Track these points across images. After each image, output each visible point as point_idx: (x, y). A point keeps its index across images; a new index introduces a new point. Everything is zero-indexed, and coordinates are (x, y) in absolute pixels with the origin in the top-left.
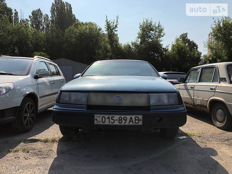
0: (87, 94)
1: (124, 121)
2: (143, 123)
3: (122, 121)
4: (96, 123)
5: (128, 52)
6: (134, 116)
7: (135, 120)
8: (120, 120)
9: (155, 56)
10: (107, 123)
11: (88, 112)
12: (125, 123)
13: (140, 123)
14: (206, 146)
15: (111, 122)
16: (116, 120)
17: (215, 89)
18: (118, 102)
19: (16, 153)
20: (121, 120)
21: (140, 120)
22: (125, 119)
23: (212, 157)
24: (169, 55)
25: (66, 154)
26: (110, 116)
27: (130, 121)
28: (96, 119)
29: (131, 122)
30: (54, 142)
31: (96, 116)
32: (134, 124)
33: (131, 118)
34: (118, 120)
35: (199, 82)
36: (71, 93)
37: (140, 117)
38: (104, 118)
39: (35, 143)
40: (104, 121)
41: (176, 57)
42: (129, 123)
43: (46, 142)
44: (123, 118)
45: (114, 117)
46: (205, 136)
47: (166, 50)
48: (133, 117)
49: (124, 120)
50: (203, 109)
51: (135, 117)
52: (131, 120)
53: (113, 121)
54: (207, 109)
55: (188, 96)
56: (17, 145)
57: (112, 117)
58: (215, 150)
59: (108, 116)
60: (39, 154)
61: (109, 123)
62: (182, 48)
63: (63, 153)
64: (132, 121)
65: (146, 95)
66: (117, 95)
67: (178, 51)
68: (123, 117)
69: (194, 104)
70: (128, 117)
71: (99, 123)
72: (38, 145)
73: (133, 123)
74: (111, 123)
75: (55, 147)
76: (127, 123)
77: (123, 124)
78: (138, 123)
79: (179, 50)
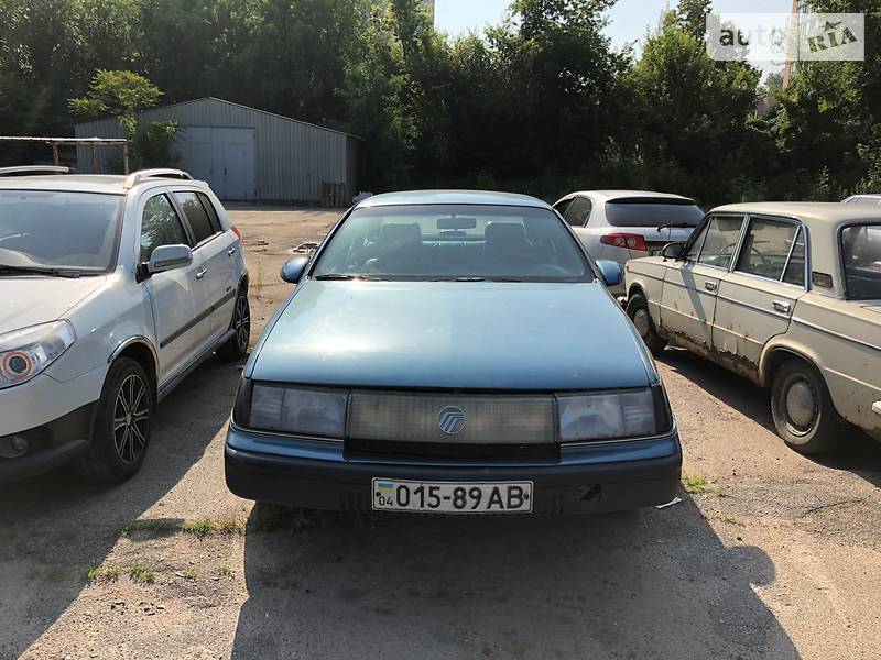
0: (344, 397)
1: (471, 502)
2: (535, 504)
3: (464, 502)
4: (377, 504)
5: (472, 69)
6: (506, 486)
7: (510, 497)
8: (459, 497)
9: (580, 86)
10: (414, 505)
11: (349, 467)
12: (475, 508)
13: (526, 506)
14: (739, 539)
15: (430, 505)
16: (444, 496)
17: (790, 311)
18: (450, 430)
19: (112, 587)
20: (463, 498)
21: (526, 497)
22: (475, 493)
23: (756, 590)
24: (634, 86)
25: (276, 584)
26: (427, 486)
27: (492, 502)
28: (378, 494)
29: (495, 502)
30: (229, 532)
31: (377, 484)
32: (506, 509)
33: (496, 491)
34: (453, 497)
35: (737, 268)
36: (288, 390)
37: (527, 487)
38: (403, 491)
39: (167, 541)
40: (403, 500)
41: (660, 90)
42: (489, 508)
43: (204, 534)
44: (467, 492)
45: (438, 489)
46: (739, 494)
47: (621, 63)
48: (503, 488)
49: (473, 497)
50: (743, 372)
51: (510, 489)
52: (496, 498)
53: (434, 501)
54: (758, 375)
55: (695, 313)
56: (108, 551)
57: (431, 489)
58: (768, 558)
59: (419, 486)
60: (187, 587)
61: (422, 506)
62: (685, 57)
63: (267, 584)
64: (500, 502)
65: (546, 401)
66: (447, 403)
67: (671, 65)
68: (467, 487)
69: (712, 345)
70: (487, 489)
71: (387, 506)
72: (179, 549)
73: (502, 507)
74: (427, 508)
75: (235, 556)
76: (482, 508)
77: (468, 509)
78: (520, 505)
79: (672, 62)
